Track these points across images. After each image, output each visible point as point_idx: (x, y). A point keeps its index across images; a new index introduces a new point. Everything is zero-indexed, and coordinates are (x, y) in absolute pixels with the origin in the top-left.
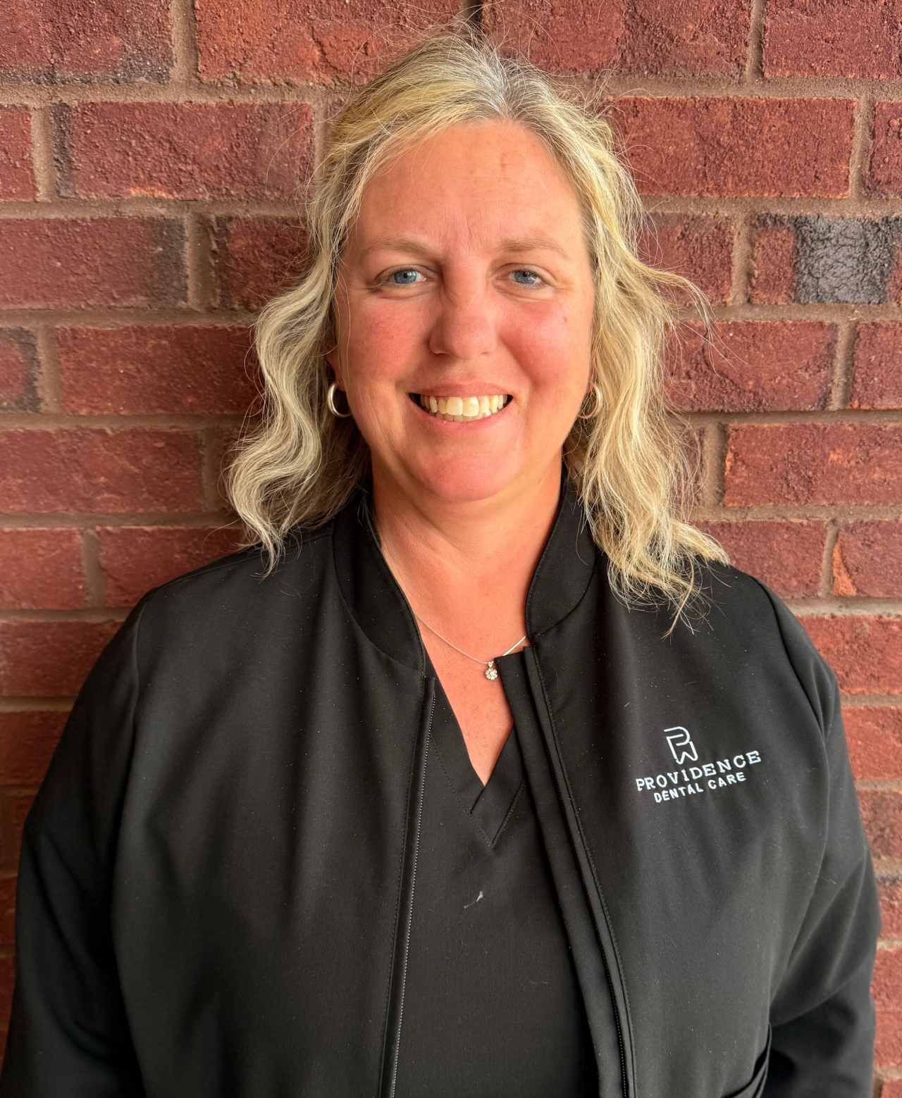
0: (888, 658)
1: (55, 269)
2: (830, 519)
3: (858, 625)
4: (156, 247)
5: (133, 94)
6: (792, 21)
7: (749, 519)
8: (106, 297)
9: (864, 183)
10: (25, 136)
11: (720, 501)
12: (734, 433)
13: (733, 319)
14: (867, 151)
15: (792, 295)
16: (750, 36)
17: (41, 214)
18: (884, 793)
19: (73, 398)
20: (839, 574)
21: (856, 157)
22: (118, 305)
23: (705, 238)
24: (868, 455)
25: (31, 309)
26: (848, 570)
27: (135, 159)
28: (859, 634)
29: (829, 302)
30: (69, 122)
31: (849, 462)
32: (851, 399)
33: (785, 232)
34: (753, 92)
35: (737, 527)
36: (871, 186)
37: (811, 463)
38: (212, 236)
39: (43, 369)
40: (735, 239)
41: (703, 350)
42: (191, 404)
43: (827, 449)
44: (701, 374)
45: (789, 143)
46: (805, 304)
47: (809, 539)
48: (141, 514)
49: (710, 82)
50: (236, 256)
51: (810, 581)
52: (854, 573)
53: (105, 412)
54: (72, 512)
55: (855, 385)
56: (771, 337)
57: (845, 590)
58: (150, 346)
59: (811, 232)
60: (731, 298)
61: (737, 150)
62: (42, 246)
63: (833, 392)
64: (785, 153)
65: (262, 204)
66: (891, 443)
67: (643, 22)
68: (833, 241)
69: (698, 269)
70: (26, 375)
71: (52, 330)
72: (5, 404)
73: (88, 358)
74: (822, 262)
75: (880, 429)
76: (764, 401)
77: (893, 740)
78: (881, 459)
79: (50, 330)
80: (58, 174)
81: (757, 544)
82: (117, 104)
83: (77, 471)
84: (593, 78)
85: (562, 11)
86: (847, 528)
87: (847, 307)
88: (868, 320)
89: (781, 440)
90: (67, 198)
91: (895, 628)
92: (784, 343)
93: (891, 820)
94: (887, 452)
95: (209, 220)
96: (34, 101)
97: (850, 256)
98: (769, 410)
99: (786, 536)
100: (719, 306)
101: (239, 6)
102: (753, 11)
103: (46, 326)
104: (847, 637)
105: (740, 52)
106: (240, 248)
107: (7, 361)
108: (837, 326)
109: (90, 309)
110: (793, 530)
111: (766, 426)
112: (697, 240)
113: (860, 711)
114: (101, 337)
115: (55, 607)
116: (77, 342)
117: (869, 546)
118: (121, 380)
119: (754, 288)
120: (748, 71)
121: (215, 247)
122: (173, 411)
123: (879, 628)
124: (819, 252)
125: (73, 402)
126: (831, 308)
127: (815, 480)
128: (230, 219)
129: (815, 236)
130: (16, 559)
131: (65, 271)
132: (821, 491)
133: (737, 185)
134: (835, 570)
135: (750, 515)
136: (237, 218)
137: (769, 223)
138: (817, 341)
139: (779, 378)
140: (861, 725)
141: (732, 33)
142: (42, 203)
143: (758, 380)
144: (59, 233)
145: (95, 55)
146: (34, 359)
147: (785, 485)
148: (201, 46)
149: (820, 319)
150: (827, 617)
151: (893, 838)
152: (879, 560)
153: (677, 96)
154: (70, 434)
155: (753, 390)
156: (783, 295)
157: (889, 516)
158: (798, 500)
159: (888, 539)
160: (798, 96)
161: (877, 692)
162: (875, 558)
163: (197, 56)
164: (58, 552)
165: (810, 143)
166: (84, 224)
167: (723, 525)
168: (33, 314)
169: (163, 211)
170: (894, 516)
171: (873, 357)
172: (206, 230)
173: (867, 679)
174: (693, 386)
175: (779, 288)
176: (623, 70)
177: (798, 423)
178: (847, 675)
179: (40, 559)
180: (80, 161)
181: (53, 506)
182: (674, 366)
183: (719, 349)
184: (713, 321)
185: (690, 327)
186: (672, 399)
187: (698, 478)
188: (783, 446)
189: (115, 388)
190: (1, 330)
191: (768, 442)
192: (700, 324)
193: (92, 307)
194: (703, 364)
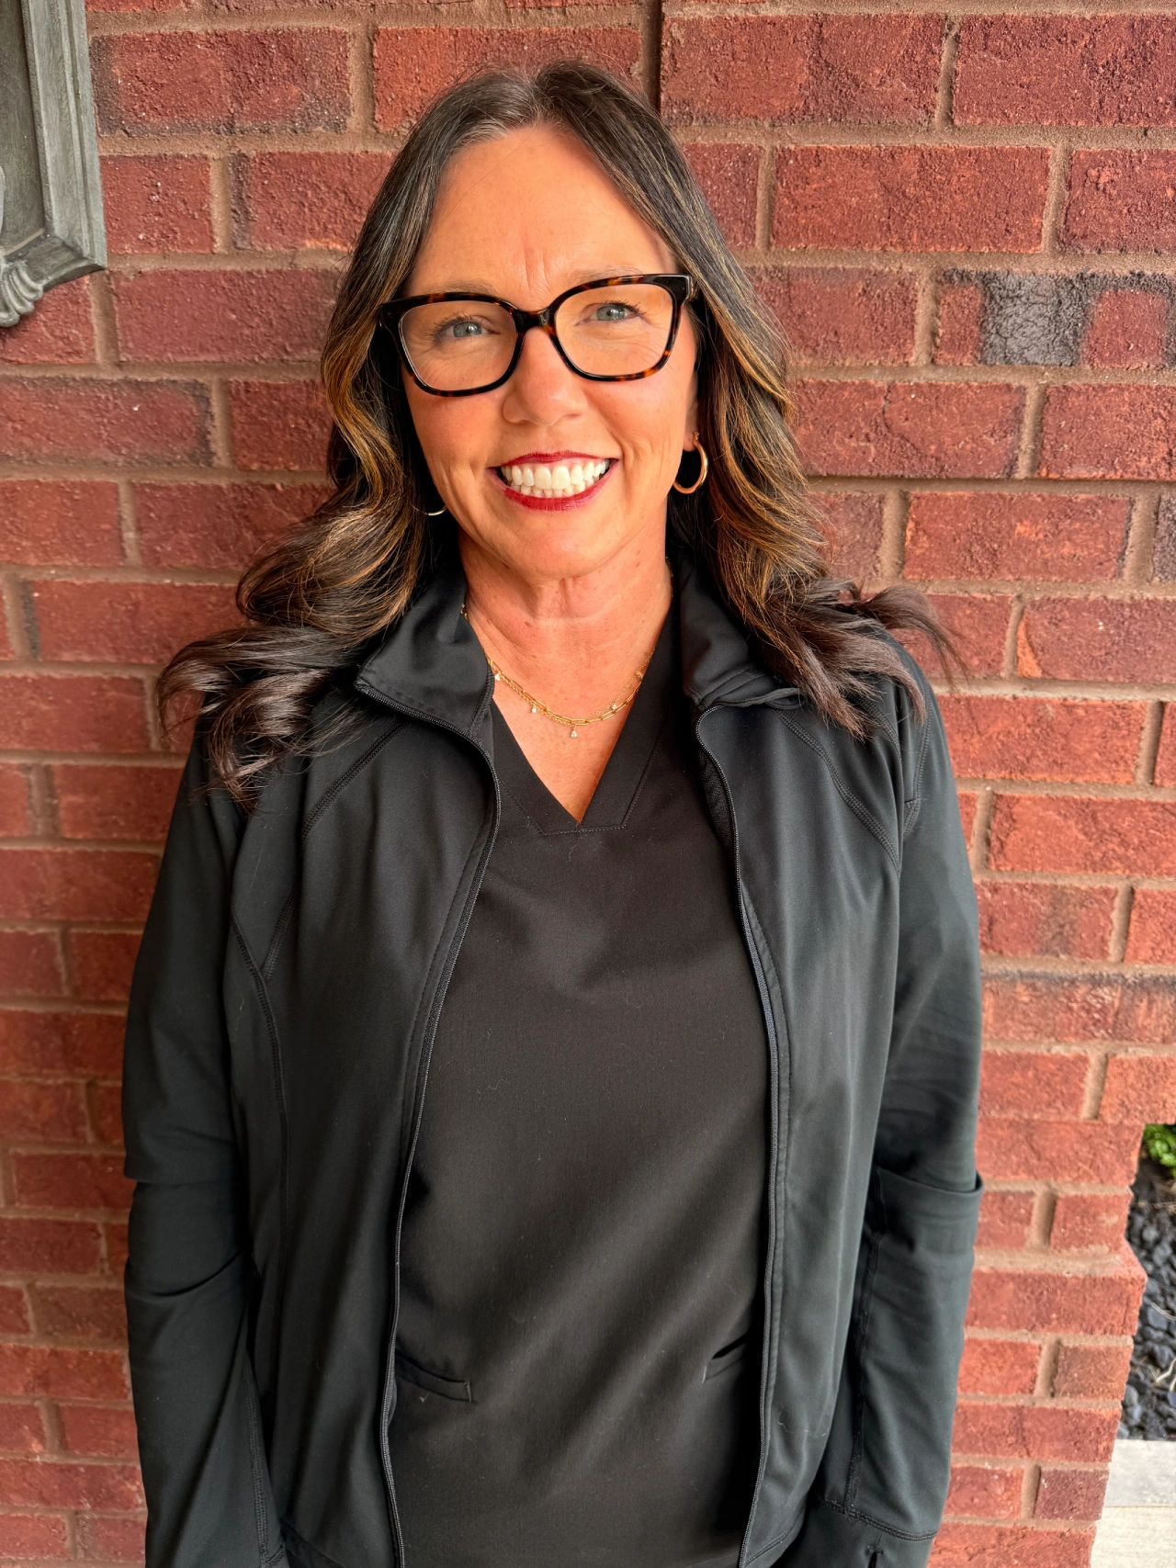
0: (1072, 743)
1: (231, 322)
2: (1015, 594)
3: (1041, 707)
5: (310, 144)
6: (984, 65)
8: (279, 351)
9: (1059, 237)
10: (204, 187)
11: (899, 573)
12: (916, 501)
13: (916, 380)
14: (1062, 203)
15: (979, 356)
16: (940, 82)
17: (217, 266)
18: (1064, 887)
19: (245, 452)
20: (1024, 654)
21: (1050, 210)
22: (290, 358)
23: (887, 295)
24: (1057, 528)
25: (206, 361)
26: (1033, 650)
27: (311, 210)
28: (1041, 717)
29: (1018, 363)
30: (247, 172)
31: (1037, 534)
32: (1038, 467)
33: (972, 288)
34: (941, 140)
36: (1065, 241)
37: (997, 535)
39: (217, 422)
40: (920, 294)
41: (884, 412)
43: (1013, 521)
44: (881, 437)
45: (979, 195)
46: (991, 365)
47: (993, 615)
49: (896, 129)
51: (993, 661)
52: (1040, 653)
53: (276, 468)
55: (1044, 453)
56: (955, 400)
57: (1029, 672)
59: (1000, 289)
60: (913, 358)
61: (923, 201)
62: (218, 299)
63: (1020, 459)
64: (974, 205)
66: (1082, 516)
67: (828, 66)
68: (1024, 299)
69: (879, 327)
70: (199, 429)
72: (179, 457)
73: (260, 412)
74: (1011, 321)
75: (1071, 501)
76: (946, 467)
77: (1075, 832)
78: (1070, 533)
79: (225, 384)
80: (235, 225)
82: (294, 154)
83: (247, 527)
84: (774, 126)
85: (744, 56)
86: (1033, 604)
87: (1036, 370)
88: (1059, 383)
89: (965, 508)
90: (243, 250)
91: (1081, 712)
92: (969, 405)
93: (1072, 916)
94: (1077, 525)
96: (214, 151)
97: (1041, 315)
98: (951, 476)
99: (968, 612)
100: (901, 366)
101: (417, 54)
102: (944, 55)
103: (220, 380)
104: (1029, 720)
105: (929, 97)
107: (182, 414)
108: (1025, 389)
109: (263, 362)
110: (975, 605)
111: (949, 494)
112: (879, 296)
113: (1041, 799)
114: (272, 391)
116: (249, 395)
117: (1056, 625)
118: (291, 435)
119: (938, 347)
120: (937, 119)
123: (1063, 711)
124: (1008, 311)
125: (244, 456)
126: (1019, 370)
127: (1000, 553)
129: (1005, 293)
130: (187, 614)
131: (239, 324)
132: (1006, 565)
133: (922, 239)
134: (1020, 650)
135: (931, 588)
137: (956, 279)
138: (1003, 405)
139: (963, 442)
140: (1041, 814)
141: (921, 78)
142: (219, 254)
143: (941, 444)
144: (234, 285)
145: (274, 104)
146: (207, 412)
147: (968, 558)
148: (379, 95)
149: (1008, 381)
150: (1007, 698)
151: (1072, 936)
152: (1066, 640)
153: (861, 144)
154: (241, 489)
155: (935, 455)
156: (969, 356)
157: (1079, 593)
158: (981, 573)
159: (1077, 618)
160: (989, 144)
161: (1060, 780)
162: (1062, 638)
163: (374, 105)
164: (227, 608)
165: (1001, 195)
166: (260, 276)
168: (208, 366)
170: (1084, 593)
171: (1063, 423)
173: (1049, 766)
174: (873, 449)
175: (965, 348)
176: (805, 117)
177: (983, 492)
178: (1028, 759)
179: (209, 614)
180: (257, 213)
181: (223, 561)
182: (853, 429)
183: (900, 410)
184: (894, 381)
185: (870, 387)
186: (850, 462)
187: (876, 548)
188: (966, 516)
189: (286, 443)
190: (174, 382)
191: (951, 512)
192: (880, 384)
193: (266, 360)
194: (884, 427)
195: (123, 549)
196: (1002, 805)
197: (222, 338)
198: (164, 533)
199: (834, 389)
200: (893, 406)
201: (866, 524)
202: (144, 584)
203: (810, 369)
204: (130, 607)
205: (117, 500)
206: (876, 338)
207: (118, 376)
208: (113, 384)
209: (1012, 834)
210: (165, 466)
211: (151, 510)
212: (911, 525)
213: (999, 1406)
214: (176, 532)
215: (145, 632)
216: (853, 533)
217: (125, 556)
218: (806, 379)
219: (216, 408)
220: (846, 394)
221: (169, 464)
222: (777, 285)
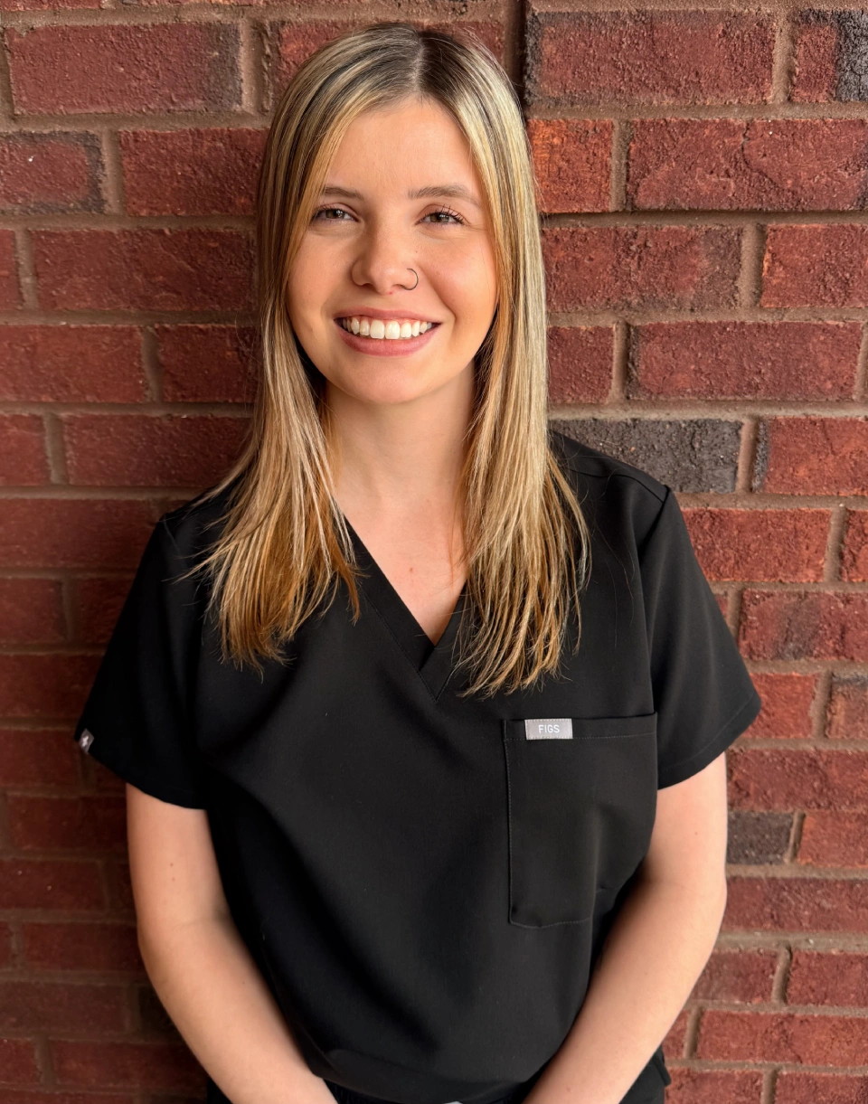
1: (119, 75)
2: (866, 321)
4: (213, 52)
7: (785, 320)
8: (166, 102)
11: (756, 302)
12: (772, 233)
13: (773, 117)
15: (834, 93)
17: (105, 21)
19: (135, 200)
22: (177, 109)
23: (746, 36)
25: (96, 113)
33: (827, 28)
35: (773, 328)
37: (849, 265)
38: (265, 41)
39: (108, 171)
40: (777, 35)
41: (743, 149)
42: (243, 205)
43: (864, 251)
44: (740, 173)
46: (846, 102)
47: (845, 340)
48: (196, 312)
50: (288, 60)
51: (845, 384)
53: (164, 213)
54: (133, 310)
56: (811, 136)
58: (206, 148)
59: (855, 28)
60: (771, 96)
62: (107, 53)
65: (314, 8)
69: (739, 67)
70: (90, 177)
71: (116, 134)
72: (72, 205)
73: (149, 160)
74: (864, 58)
76: (803, 200)
79: (115, 135)
81: (793, 346)
83: (137, 270)
89: (819, 241)
90: (130, 4)
92: (824, 141)
95: (262, 25)
98: (807, 209)
99: (822, 338)
100: (759, 104)
103: (111, 131)
106: (292, 51)
107: (74, 164)
109: (151, 113)
110: (829, 332)
111: (804, 226)
112: (738, 37)
114: (160, 140)
115: (117, 400)
116: (138, 144)
118: (178, 182)
119: (794, 86)
121: (268, 51)
122: (227, 211)
124: (862, 49)
125: (134, 203)
127: (852, 282)
128: (283, 23)
129: (858, 32)
130: (82, 354)
131: (127, 77)
132: (858, 293)
135: (786, 316)
136: (289, 22)
137: (812, 19)
138: (857, 140)
139: (818, 177)
142: (107, 10)
143: (797, 178)
144: (122, 39)
146: (98, 161)
147: (822, 287)
149: (861, 117)
150: (860, 419)
154: (132, 235)
155: (792, 189)
156: (825, 93)
158: (834, 302)
164: (120, 348)
166: (146, 30)
167: (759, 326)
168: (98, 118)
169: (219, 17)
172: (260, 35)
174: (732, 184)
175: (820, 86)
177: (836, 224)
179: (104, 354)
181: (115, 303)
182: (714, 165)
183: (758, 146)
184: (752, 120)
185: (730, 124)
186: (711, 195)
187: (735, 278)
188: (821, 247)
189: (173, 189)
190: (66, 133)
191: (805, 243)
192: (739, 122)
193: (152, 110)
194: (742, 163)
195: (21, 293)
196: (855, 521)
197: (111, 90)
198: (60, 278)
199: (696, 127)
200: (752, 142)
201: (724, 257)
202: (41, 326)
203: (673, 109)
204: (28, 349)
205: (14, 247)
206: (736, 77)
207: (13, 129)
208: (9, 137)
209: (863, 547)
210: (59, 213)
211: (46, 256)
212: (768, 256)
213: (847, 1076)
214: (71, 277)
215: (43, 371)
216: (713, 264)
217: (23, 301)
218: (668, 119)
219: (107, 158)
220: (707, 132)
221: (63, 212)
222: (641, 28)
